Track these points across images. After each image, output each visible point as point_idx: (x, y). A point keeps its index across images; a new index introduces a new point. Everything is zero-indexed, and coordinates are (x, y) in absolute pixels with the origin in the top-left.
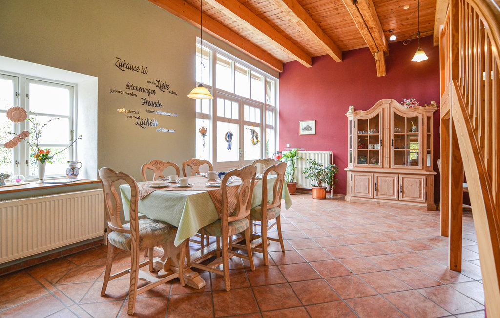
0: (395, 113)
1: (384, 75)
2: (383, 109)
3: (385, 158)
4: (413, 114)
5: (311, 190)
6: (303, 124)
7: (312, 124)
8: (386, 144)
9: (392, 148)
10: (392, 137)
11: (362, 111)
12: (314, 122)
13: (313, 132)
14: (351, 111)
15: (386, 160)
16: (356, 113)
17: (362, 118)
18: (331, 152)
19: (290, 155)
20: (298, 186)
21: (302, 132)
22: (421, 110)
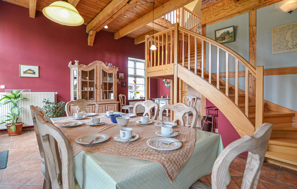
0: (102, 70)
1: (92, 45)
2: (97, 66)
3: (97, 95)
4: (111, 72)
5: (33, 127)
6: (24, 68)
7: (36, 68)
8: (98, 87)
9: (101, 90)
10: (101, 83)
11: (85, 66)
12: (37, 67)
13: (37, 75)
14: (77, 64)
15: (98, 97)
16: (81, 66)
17: (84, 70)
18: (56, 93)
19: (13, 96)
20: (24, 126)
21: (22, 75)
22: (114, 70)
